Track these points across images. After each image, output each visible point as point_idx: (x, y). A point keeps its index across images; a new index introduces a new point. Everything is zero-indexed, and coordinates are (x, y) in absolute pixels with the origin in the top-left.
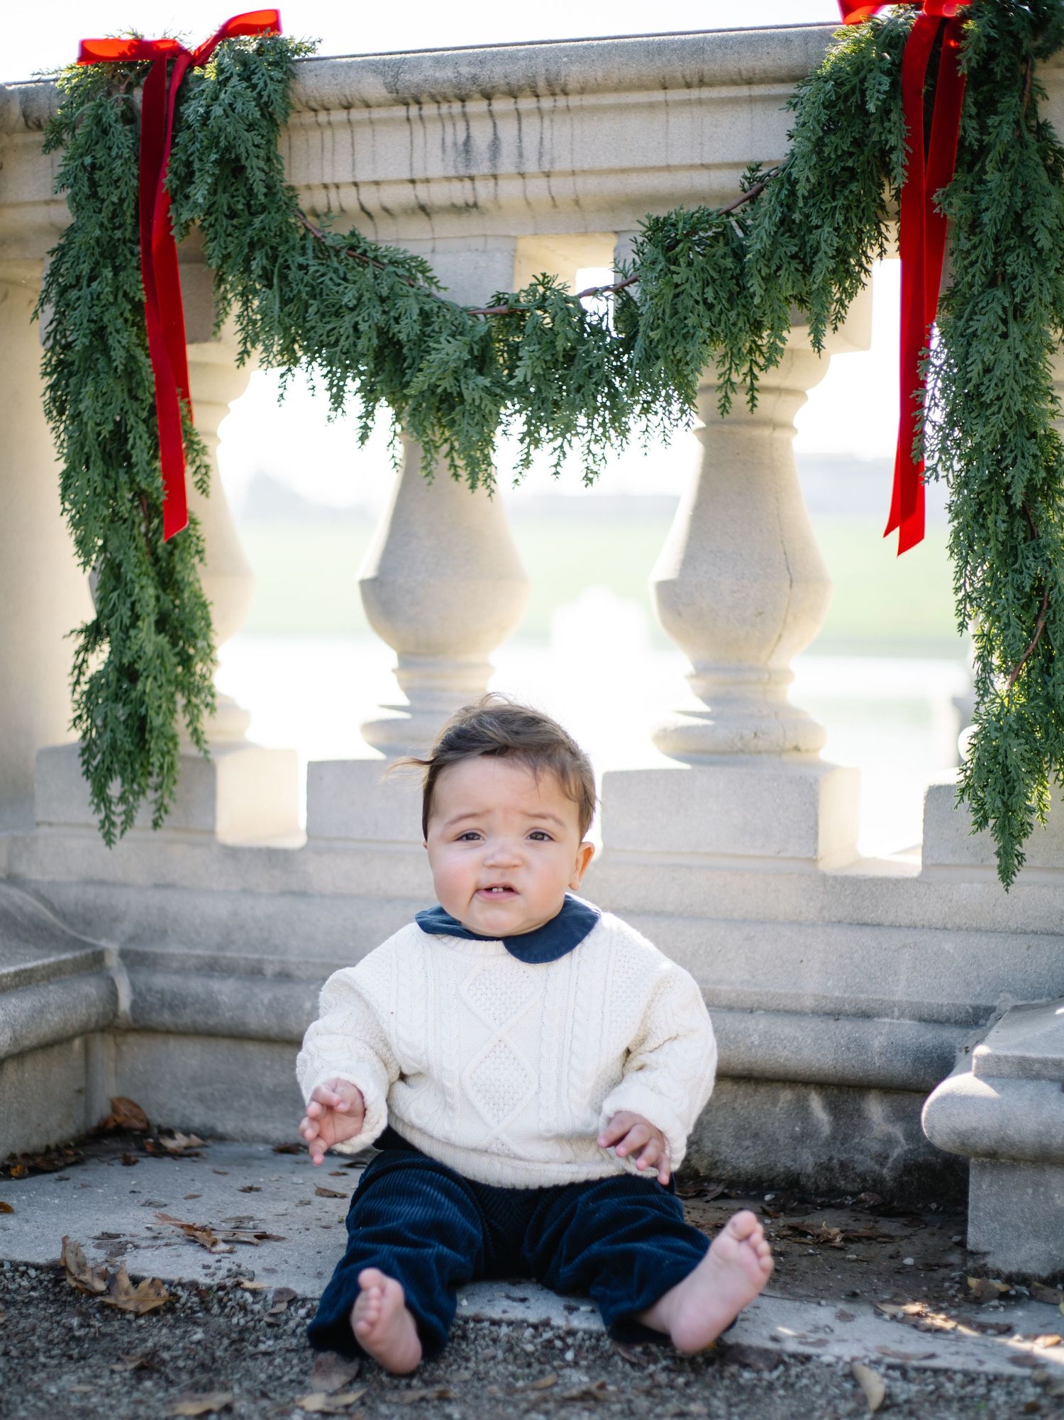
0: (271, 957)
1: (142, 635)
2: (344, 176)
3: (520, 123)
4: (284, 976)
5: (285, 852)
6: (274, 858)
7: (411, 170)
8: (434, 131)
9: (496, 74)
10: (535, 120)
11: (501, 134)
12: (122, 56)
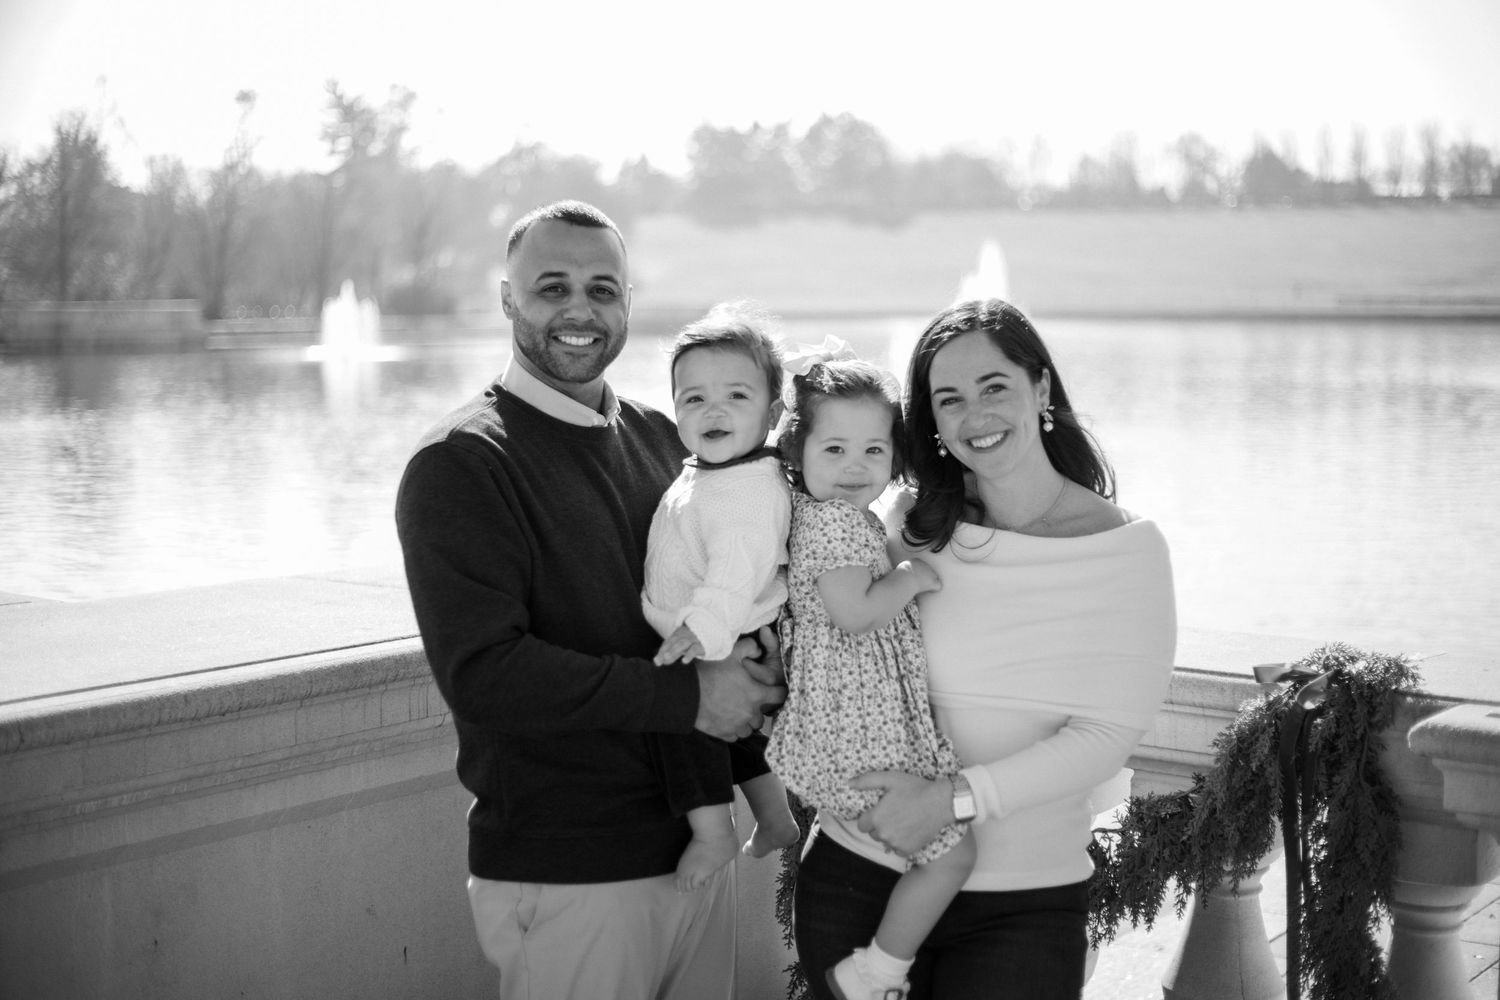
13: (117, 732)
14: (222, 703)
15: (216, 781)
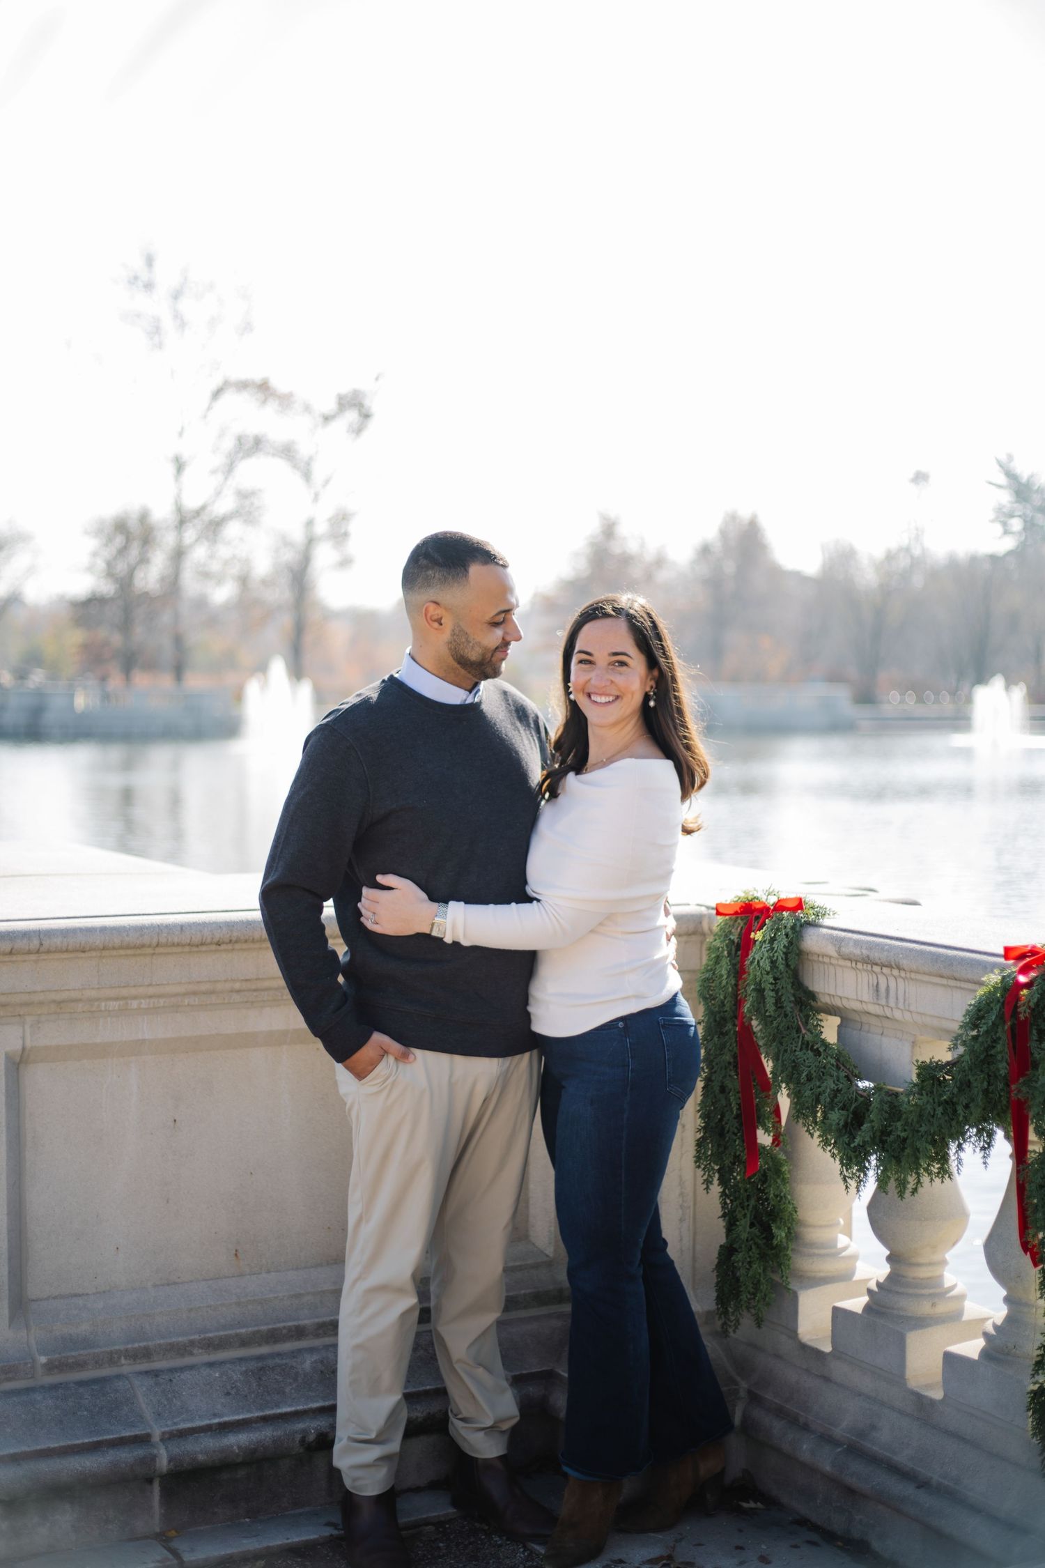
0: (802, 1414)
1: (740, 1228)
2: (832, 992)
3: (896, 981)
4: (805, 1428)
5: (823, 1352)
6: (818, 1354)
7: (857, 995)
8: (864, 974)
9: (876, 955)
10: (901, 980)
11: (890, 985)
12: (736, 913)
13: (121, 948)
14: (213, 934)
15: (224, 999)
